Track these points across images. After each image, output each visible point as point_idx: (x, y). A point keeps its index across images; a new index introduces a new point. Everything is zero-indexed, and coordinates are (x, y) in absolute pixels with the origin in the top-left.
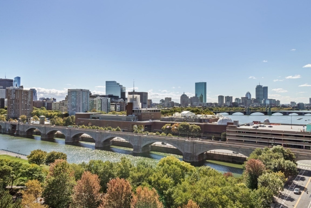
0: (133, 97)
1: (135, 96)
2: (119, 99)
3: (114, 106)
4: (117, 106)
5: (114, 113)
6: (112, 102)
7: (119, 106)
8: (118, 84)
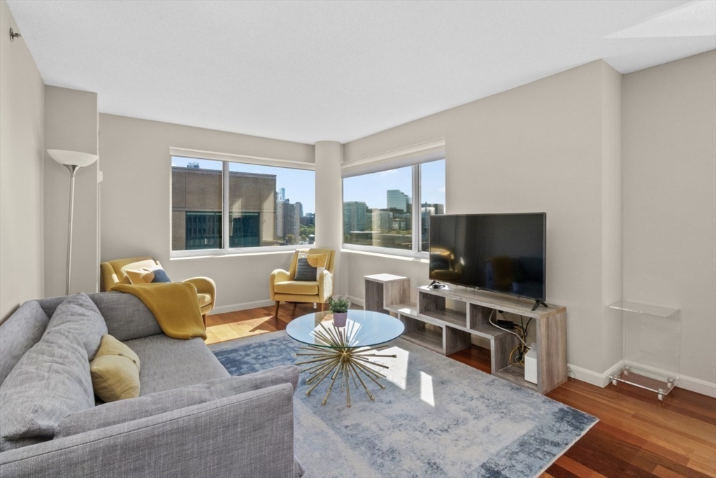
0: (426, 210)
1: (428, 208)
2: (405, 213)
3: (398, 223)
4: (402, 223)
5: (398, 233)
6: (395, 218)
7: (404, 223)
8: (403, 193)
